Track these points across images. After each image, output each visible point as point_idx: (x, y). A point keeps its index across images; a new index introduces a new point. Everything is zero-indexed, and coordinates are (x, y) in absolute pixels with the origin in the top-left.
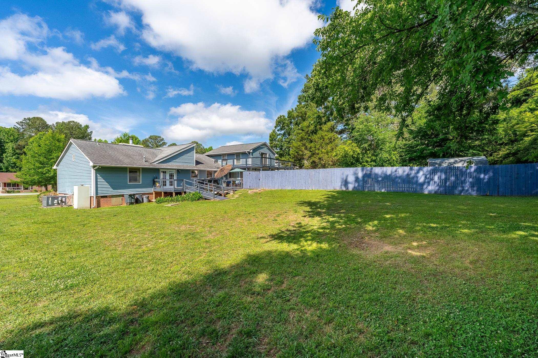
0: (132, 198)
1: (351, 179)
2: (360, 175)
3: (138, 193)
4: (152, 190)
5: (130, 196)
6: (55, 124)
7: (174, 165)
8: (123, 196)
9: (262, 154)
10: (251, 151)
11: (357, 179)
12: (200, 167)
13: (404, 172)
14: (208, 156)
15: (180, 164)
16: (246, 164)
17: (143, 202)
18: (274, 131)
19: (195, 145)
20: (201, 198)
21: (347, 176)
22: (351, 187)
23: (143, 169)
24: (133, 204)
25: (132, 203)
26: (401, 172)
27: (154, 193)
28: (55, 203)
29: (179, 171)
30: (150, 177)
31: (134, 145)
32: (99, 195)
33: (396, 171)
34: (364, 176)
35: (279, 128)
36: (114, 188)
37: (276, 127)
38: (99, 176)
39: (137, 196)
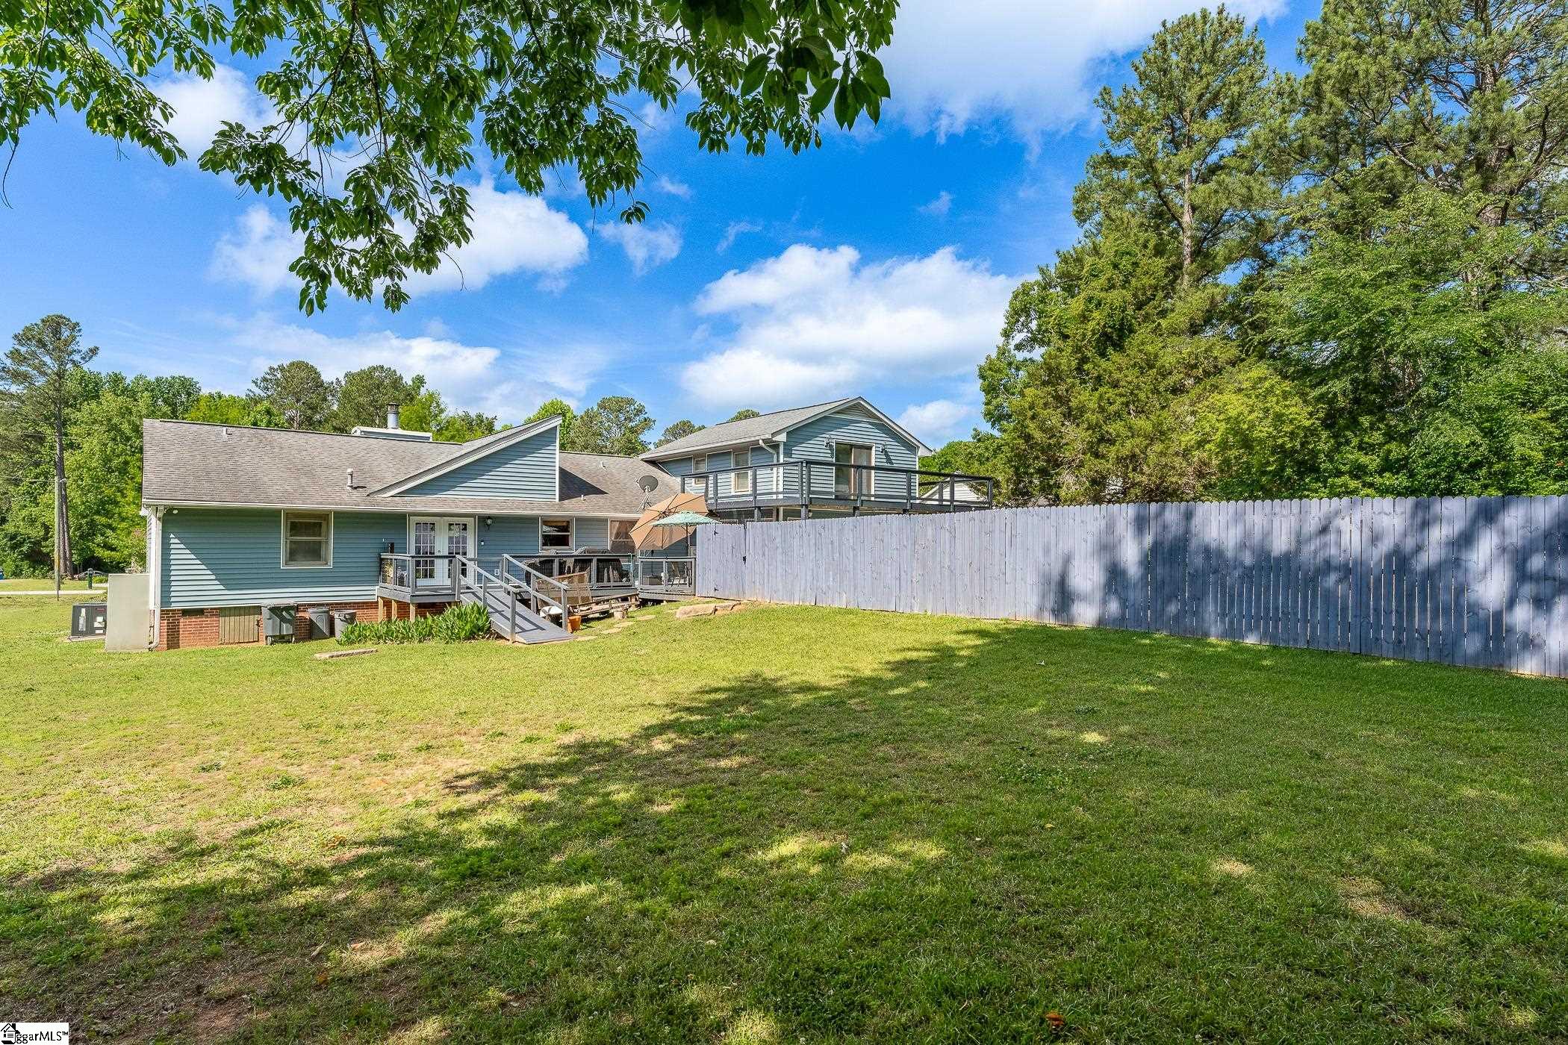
0: (283, 620)
1: (1087, 577)
2: (1130, 554)
3: (313, 600)
4: (375, 592)
5: (275, 610)
6: (341, 378)
7: (467, 500)
8: (257, 610)
9: (843, 451)
10: (782, 438)
11: (1115, 575)
12: (580, 507)
13: (1375, 539)
14: (652, 462)
15: (501, 497)
16: (755, 494)
17: (332, 633)
18: (1003, 352)
19: (557, 422)
20: (480, 629)
21: (1067, 560)
22: (1086, 615)
23: (339, 515)
24: (289, 642)
25: (281, 639)
26: (1356, 538)
27: (381, 602)
28: (96, 625)
29: (487, 524)
30: (367, 545)
31: (400, 431)
32: (174, 606)
33: (1324, 530)
34: (1151, 559)
35: (1019, 337)
36: (229, 582)
37: (1007, 334)
38: (177, 541)
39: (309, 614)
